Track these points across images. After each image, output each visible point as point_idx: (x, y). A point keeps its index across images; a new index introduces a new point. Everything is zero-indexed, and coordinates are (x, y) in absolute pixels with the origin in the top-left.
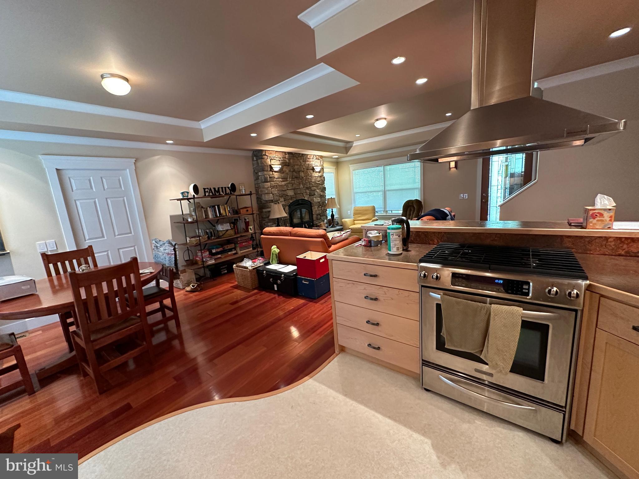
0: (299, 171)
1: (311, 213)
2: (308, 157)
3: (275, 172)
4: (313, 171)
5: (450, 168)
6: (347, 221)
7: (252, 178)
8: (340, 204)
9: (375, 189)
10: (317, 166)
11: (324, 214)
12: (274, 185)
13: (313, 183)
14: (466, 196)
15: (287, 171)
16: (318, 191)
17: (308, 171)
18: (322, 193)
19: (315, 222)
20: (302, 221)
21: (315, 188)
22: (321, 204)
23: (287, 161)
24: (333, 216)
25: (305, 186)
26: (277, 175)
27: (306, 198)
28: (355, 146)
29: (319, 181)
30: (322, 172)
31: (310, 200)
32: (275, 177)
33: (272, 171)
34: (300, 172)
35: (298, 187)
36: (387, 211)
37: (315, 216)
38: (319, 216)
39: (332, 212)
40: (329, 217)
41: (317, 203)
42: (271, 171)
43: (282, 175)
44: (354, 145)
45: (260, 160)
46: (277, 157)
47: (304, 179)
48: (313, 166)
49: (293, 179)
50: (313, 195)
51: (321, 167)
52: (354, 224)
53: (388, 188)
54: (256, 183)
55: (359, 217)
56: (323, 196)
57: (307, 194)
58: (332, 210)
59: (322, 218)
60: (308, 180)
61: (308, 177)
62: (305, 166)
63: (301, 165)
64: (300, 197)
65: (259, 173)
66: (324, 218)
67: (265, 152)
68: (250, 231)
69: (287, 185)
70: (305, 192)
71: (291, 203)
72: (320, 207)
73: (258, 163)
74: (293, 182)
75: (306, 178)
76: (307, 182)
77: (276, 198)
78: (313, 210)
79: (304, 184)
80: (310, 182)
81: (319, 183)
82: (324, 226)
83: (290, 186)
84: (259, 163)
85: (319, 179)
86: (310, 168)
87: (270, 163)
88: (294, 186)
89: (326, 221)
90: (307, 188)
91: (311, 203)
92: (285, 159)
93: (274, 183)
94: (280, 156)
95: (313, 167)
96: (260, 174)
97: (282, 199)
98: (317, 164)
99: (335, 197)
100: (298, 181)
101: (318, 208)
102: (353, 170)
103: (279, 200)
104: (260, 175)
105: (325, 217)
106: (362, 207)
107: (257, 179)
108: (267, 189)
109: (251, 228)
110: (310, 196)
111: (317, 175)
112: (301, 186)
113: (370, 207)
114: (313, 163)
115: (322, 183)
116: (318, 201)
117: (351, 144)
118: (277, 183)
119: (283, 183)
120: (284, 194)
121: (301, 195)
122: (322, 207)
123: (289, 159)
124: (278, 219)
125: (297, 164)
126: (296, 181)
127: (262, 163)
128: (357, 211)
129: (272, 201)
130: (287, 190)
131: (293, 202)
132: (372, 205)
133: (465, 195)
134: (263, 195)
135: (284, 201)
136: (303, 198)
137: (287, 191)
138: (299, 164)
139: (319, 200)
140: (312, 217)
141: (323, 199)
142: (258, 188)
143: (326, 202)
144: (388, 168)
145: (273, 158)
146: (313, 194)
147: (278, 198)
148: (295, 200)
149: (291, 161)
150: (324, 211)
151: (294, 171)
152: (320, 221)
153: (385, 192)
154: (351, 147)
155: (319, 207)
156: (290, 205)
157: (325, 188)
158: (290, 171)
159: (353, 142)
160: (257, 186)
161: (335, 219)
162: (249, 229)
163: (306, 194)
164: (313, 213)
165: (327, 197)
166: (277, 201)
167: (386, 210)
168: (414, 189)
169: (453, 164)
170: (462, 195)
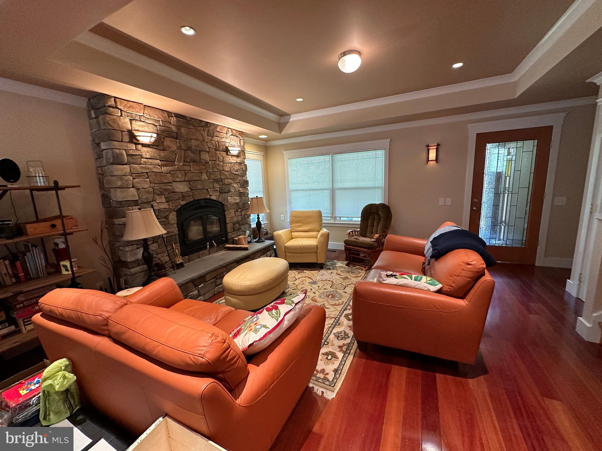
0: (200, 151)
1: (223, 222)
2: (218, 130)
3: (144, 145)
4: (227, 154)
5: (428, 160)
6: (281, 233)
7: (90, 155)
8: (269, 206)
9: (321, 186)
10: (234, 146)
11: (245, 220)
12: (140, 170)
13: (227, 174)
14: (449, 202)
15: (174, 148)
16: (235, 185)
17: (217, 152)
18: (242, 190)
19: (230, 236)
20: (205, 237)
21: (230, 180)
22: (241, 207)
23: (174, 128)
24: (259, 224)
25: (213, 176)
26: (148, 152)
27: (214, 198)
28: (294, 122)
29: (237, 171)
30: (242, 157)
31: (220, 200)
32: (144, 156)
33: (136, 144)
34: (202, 153)
35: (198, 179)
36: (335, 218)
37: (229, 227)
38: (237, 226)
39: (258, 218)
40: (254, 225)
41: (233, 205)
42: (131, 142)
43: (162, 154)
44: (291, 120)
45: (102, 116)
46: (148, 117)
47: (209, 165)
48: (227, 145)
49: (188, 164)
50: (227, 193)
51: (239, 149)
52: (292, 238)
53: (337, 185)
54: (99, 165)
55: (299, 226)
56: (243, 195)
57: (217, 190)
58: (258, 215)
59: (242, 227)
60: (218, 167)
61: (217, 162)
62: (213, 144)
63: (204, 140)
64: (199, 196)
65: (102, 144)
66: (245, 228)
67: (115, 101)
68: (66, 273)
69: (173, 172)
70: (212, 187)
71: (182, 206)
72: (239, 210)
73: (98, 123)
74: (187, 168)
75: (214, 164)
76: (215, 170)
77: (144, 197)
78: (227, 217)
79: (209, 175)
80: (221, 171)
81: (237, 173)
82: (245, 241)
83: (180, 176)
84: (101, 123)
85: (237, 167)
86: (221, 147)
87: (129, 127)
88: (189, 175)
89: (248, 232)
90: (216, 181)
91: (223, 204)
92: (167, 125)
93: (142, 168)
94: (156, 116)
95: (227, 147)
96: (103, 146)
97: (161, 198)
98: (233, 143)
99: (262, 196)
100: (197, 168)
101: (235, 212)
102: (289, 159)
103: (154, 200)
104: (103, 148)
105: (247, 226)
106: (304, 212)
107: (99, 157)
108: (121, 179)
109: (65, 267)
110: (221, 193)
111: (234, 160)
112: (205, 177)
113: (315, 211)
114: (227, 141)
115: (242, 173)
116: (236, 202)
117: (286, 117)
118: (149, 168)
119: (164, 169)
120: (166, 190)
121: (204, 191)
122: (242, 211)
123: (179, 127)
124: (145, 240)
125: (195, 137)
126: (193, 168)
127: (107, 123)
128: (296, 217)
129: (135, 203)
130: (174, 181)
131: (186, 204)
132: (317, 209)
133: (447, 199)
134: (112, 190)
135: (167, 202)
136: (208, 197)
137: (174, 184)
138: (201, 138)
139: (237, 199)
140: (226, 227)
141: (244, 198)
142: (102, 175)
143: (249, 203)
144: (338, 157)
145: (137, 118)
146: (226, 190)
147: (150, 197)
148: (192, 200)
149: (183, 130)
150: (246, 217)
151: (189, 148)
152: (239, 233)
153: (333, 191)
154: (287, 123)
155: (237, 211)
156: (180, 209)
157: (246, 183)
158: (180, 148)
159: (290, 115)
160: (100, 172)
161: (263, 228)
162: (63, 269)
163: (214, 190)
164: (228, 222)
165: (250, 196)
166: (149, 202)
167: (334, 216)
168: (374, 188)
169: (432, 155)
170: (444, 199)
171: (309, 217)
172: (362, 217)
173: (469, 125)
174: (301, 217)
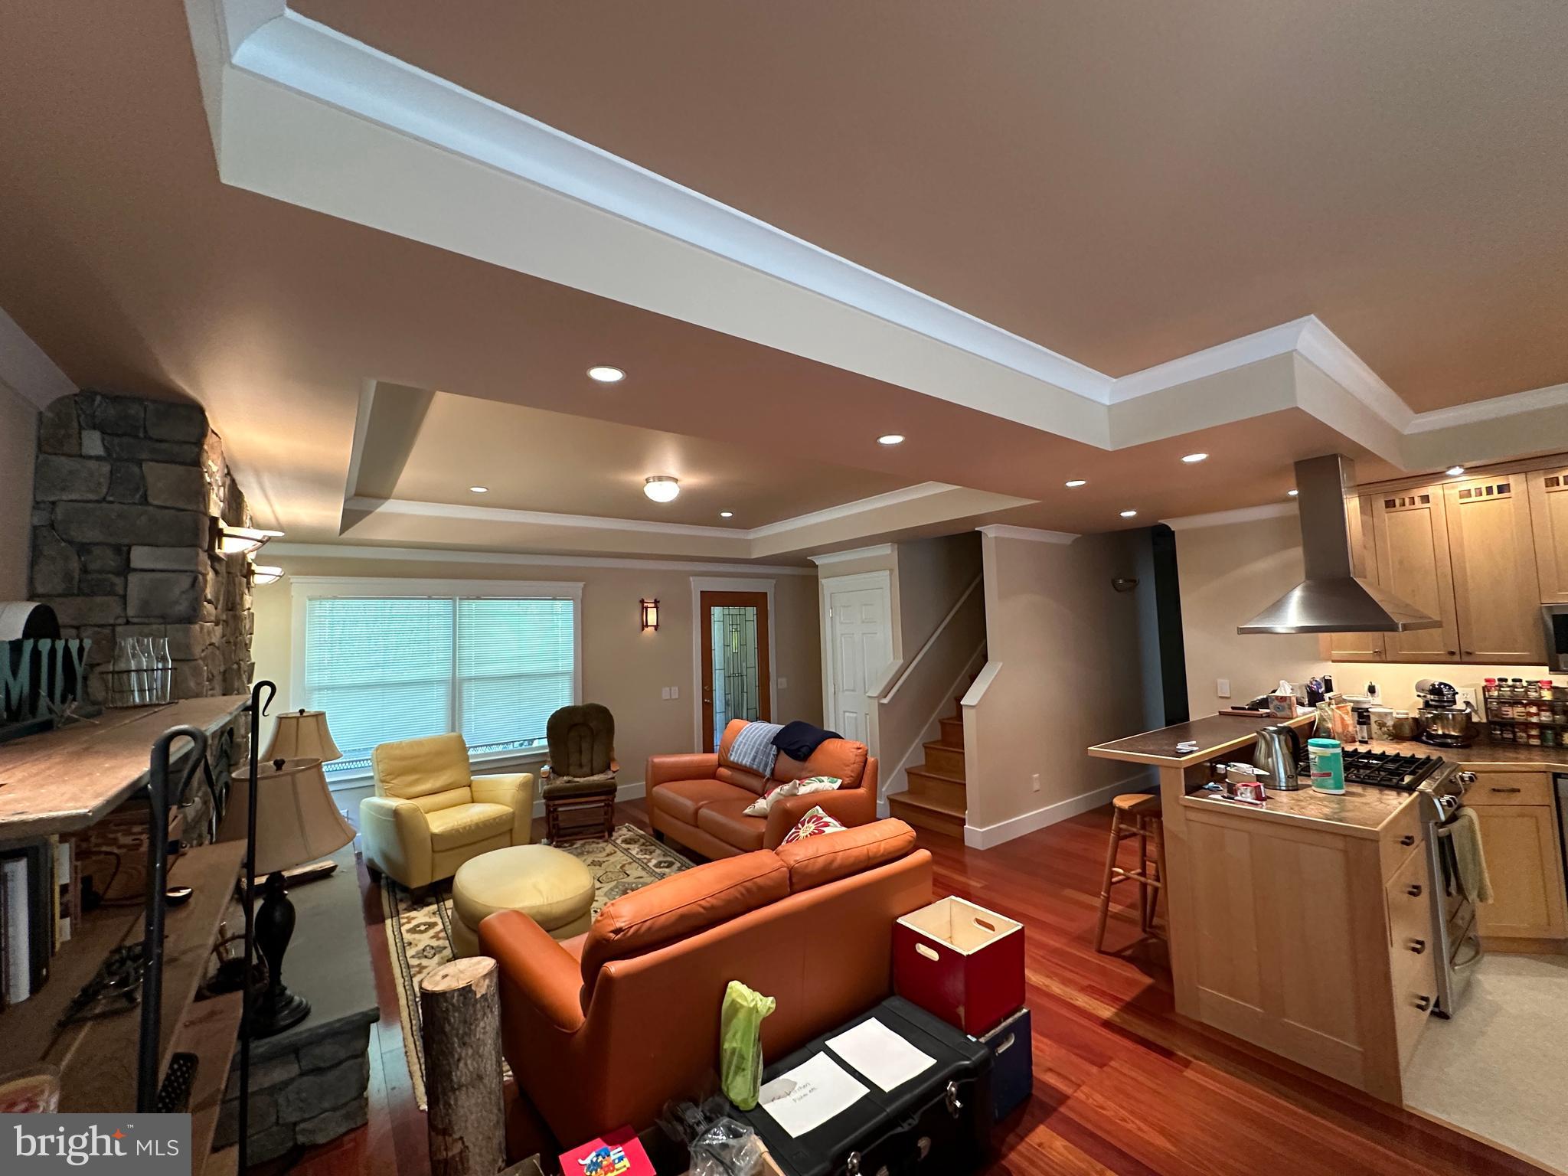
5: (645, 626)
14: (675, 692)
53: (466, 672)
95: (249, 565)
102: (309, 599)
106: (420, 743)
117: (370, 501)
128: (396, 759)
133: (673, 689)
144: (472, 606)
153: (454, 685)
154: (365, 513)
159: (387, 499)
168: (556, 674)
169: (652, 617)
170: (668, 689)
171: (439, 754)
172: (549, 737)
173: (691, 579)
174: (417, 757)
